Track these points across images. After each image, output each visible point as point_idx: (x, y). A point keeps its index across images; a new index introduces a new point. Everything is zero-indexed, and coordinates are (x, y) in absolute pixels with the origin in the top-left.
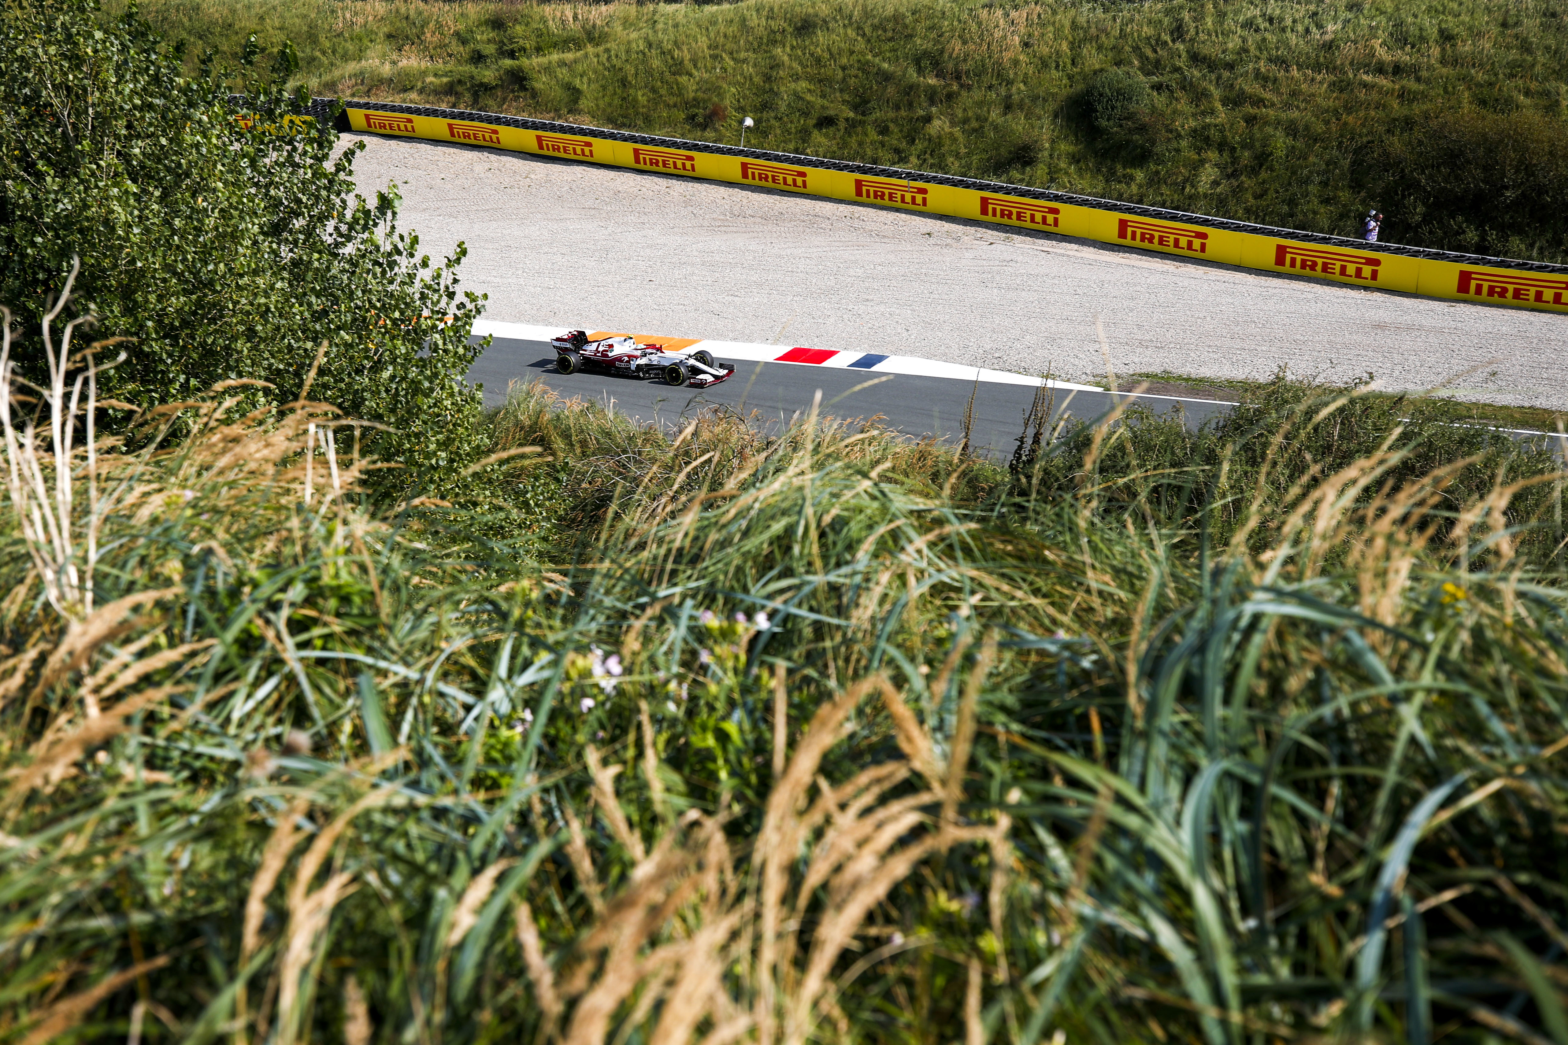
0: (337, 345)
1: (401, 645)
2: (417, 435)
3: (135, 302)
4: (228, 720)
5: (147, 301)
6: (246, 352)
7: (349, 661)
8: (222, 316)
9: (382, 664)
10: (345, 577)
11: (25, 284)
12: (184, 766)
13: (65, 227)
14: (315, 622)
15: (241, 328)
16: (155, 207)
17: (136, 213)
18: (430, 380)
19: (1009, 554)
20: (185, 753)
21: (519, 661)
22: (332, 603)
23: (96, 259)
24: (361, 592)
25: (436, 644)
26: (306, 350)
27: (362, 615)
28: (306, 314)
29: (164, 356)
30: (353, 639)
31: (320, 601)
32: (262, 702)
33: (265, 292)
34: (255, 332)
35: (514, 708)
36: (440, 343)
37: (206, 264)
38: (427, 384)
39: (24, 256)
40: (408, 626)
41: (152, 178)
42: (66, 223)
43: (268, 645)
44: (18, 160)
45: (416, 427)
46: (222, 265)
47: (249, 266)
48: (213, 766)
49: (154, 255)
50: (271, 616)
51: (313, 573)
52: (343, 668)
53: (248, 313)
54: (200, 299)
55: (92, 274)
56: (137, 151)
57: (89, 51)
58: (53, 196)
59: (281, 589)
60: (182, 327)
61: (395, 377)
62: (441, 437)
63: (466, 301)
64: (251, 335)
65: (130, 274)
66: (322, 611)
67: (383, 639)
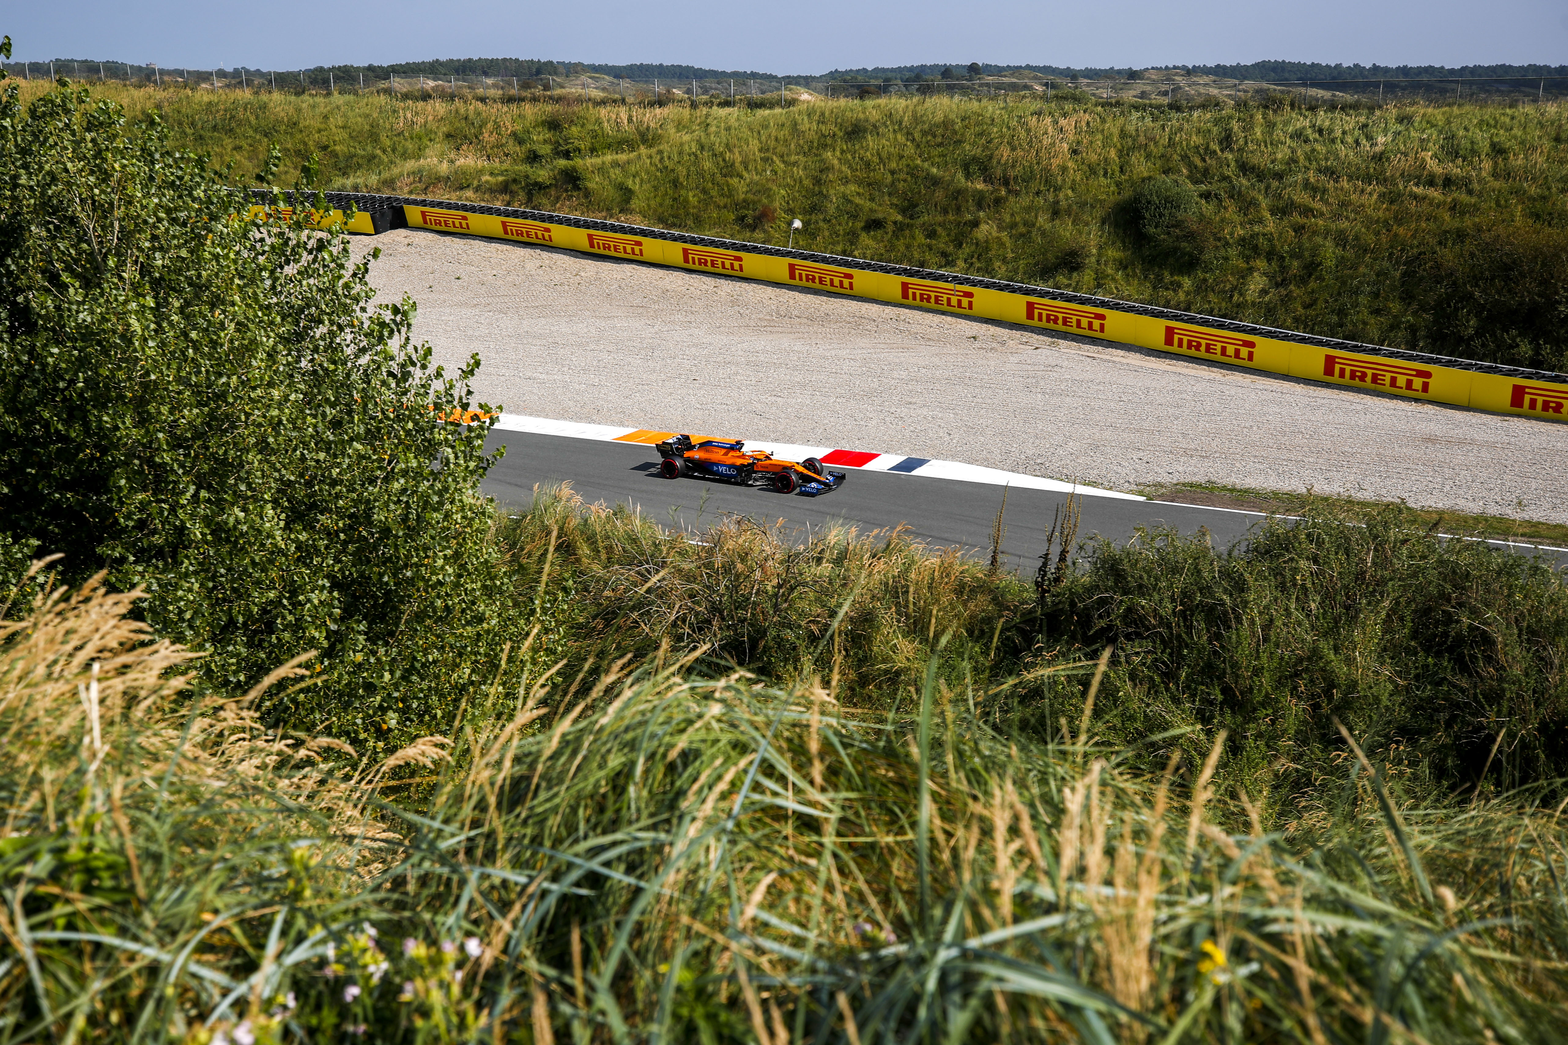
0: (350, 457)
1: (157, 921)
2: (426, 549)
3: (149, 414)
5: (160, 413)
6: (256, 463)
7: (98, 944)
8: (236, 428)
9: (131, 946)
11: (44, 392)
13: (83, 338)
14: (57, 899)
15: (252, 440)
16: (175, 318)
17: (153, 326)
18: (440, 494)
21: (293, 934)
22: (78, 878)
23: (111, 371)
24: (114, 865)
25: (201, 918)
26: (318, 461)
28: (321, 426)
29: (176, 466)
30: (101, 917)
31: (66, 876)
33: (280, 403)
34: (268, 444)
35: (277, 992)
37: (220, 375)
38: (436, 498)
39: (45, 365)
41: (174, 289)
42: (86, 334)
44: (43, 272)
45: (426, 539)
46: (235, 378)
47: (262, 379)
49: (168, 368)
50: (7, 894)
52: (87, 950)
53: (260, 425)
54: (213, 411)
55: (106, 386)
56: (159, 263)
57: (117, 166)
58: (74, 307)
59: (23, 862)
60: (193, 438)
61: (405, 490)
62: (449, 552)
63: (479, 411)
64: (263, 446)
65: (145, 386)
66: (66, 887)
67: (137, 915)
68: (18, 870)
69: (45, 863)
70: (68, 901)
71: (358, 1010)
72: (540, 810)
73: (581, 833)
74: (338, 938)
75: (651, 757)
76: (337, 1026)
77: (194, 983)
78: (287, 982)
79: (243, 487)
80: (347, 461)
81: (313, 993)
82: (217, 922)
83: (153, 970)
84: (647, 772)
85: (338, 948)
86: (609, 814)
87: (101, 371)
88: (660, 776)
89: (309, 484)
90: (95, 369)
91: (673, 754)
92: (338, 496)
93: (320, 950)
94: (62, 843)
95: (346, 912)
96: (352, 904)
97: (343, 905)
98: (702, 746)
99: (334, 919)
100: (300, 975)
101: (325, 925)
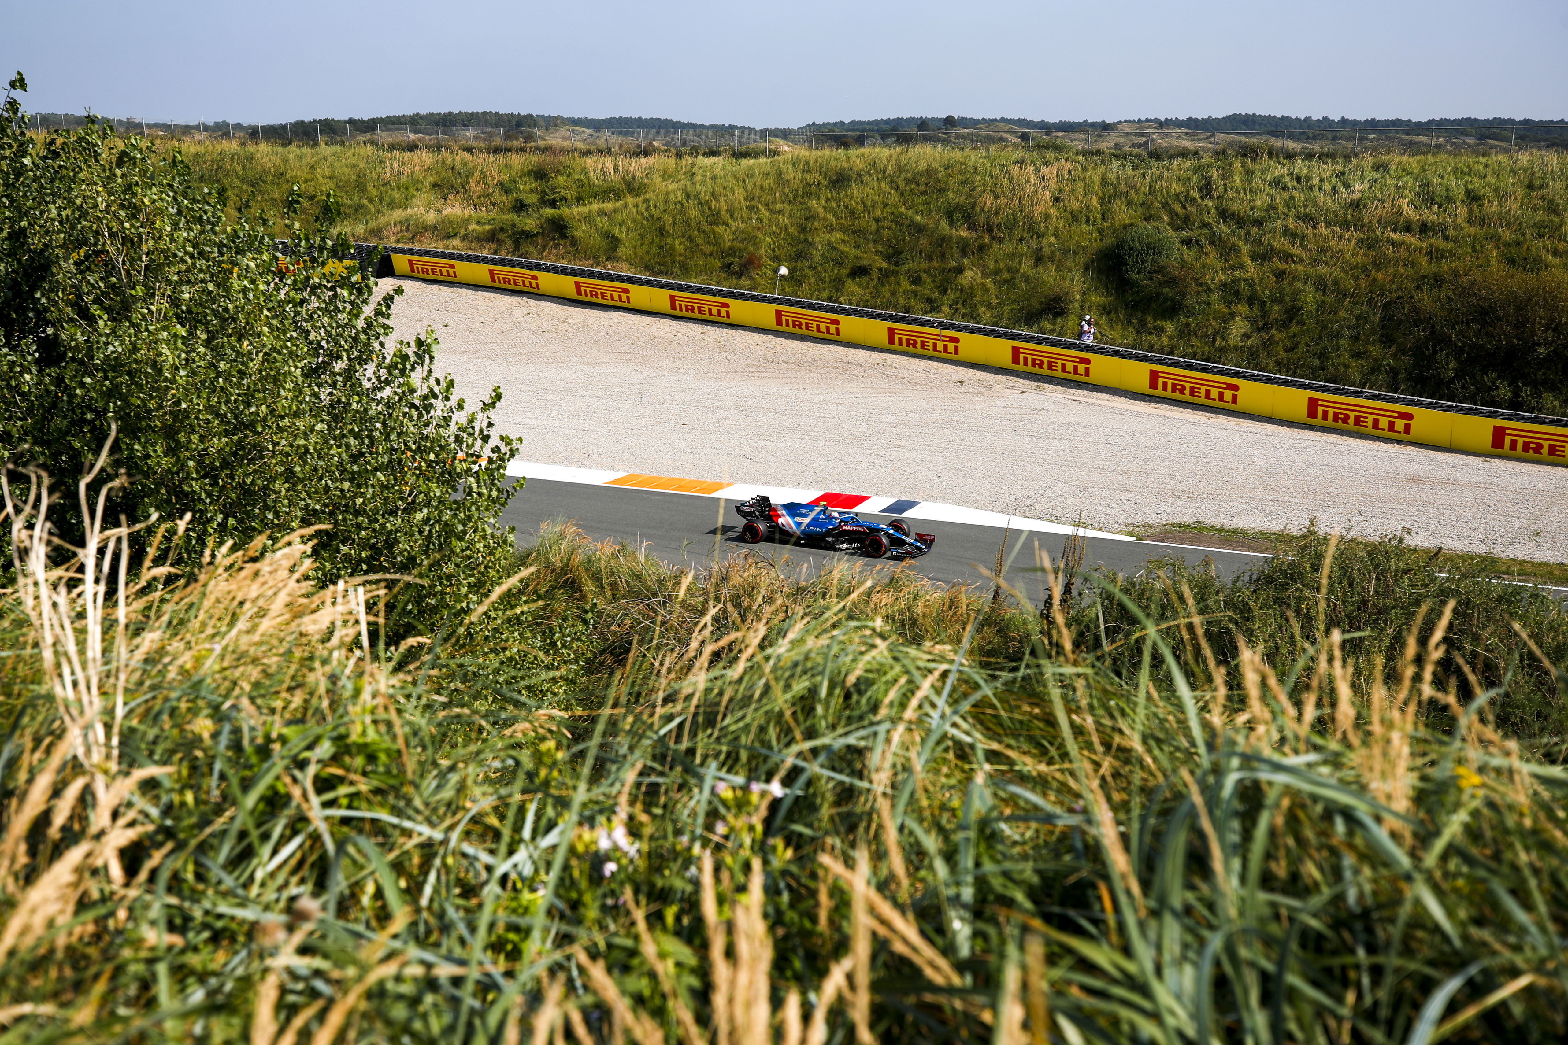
0: (373, 486)
1: (427, 804)
2: (449, 577)
3: (178, 442)
4: (251, 878)
5: (190, 441)
6: (283, 492)
7: (373, 821)
8: (262, 457)
9: (407, 824)
10: (372, 735)
11: (73, 423)
12: (205, 926)
13: (114, 369)
14: (341, 780)
15: (280, 469)
16: (202, 350)
17: (183, 355)
18: (463, 522)
19: (1036, 717)
20: (207, 913)
21: (543, 822)
22: (359, 761)
23: (142, 400)
24: (388, 752)
25: (461, 803)
26: (342, 491)
27: (388, 772)
28: (344, 456)
29: (204, 496)
30: (379, 798)
31: (347, 760)
32: (285, 862)
33: (306, 433)
34: (293, 473)
35: (536, 871)
36: (475, 486)
37: (248, 405)
38: (460, 527)
39: (72, 396)
40: (434, 784)
41: (200, 322)
42: (114, 365)
43: (294, 804)
44: (73, 305)
45: (448, 568)
46: (264, 407)
47: (290, 407)
48: (234, 926)
49: (199, 397)
50: (297, 773)
51: (342, 730)
52: (367, 827)
53: (287, 455)
54: (240, 440)
55: (137, 415)
56: (187, 296)
57: (146, 201)
58: (104, 339)
59: (310, 747)
60: (222, 467)
61: (429, 519)
62: (472, 580)
63: (499, 443)
64: (289, 475)
65: (174, 415)
66: (349, 770)
68: (305, 754)
70: (352, 783)
72: (732, 729)
75: (833, 682)
79: (270, 516)
80: (371, 490)
82: (476, 809)
83: (429, 847)
87: (133, 400)
88: (841, 701)
89: (332, 514)
90: (125, 398)
91: (851, 679)
92: (359, 527)
98: (875, 675)
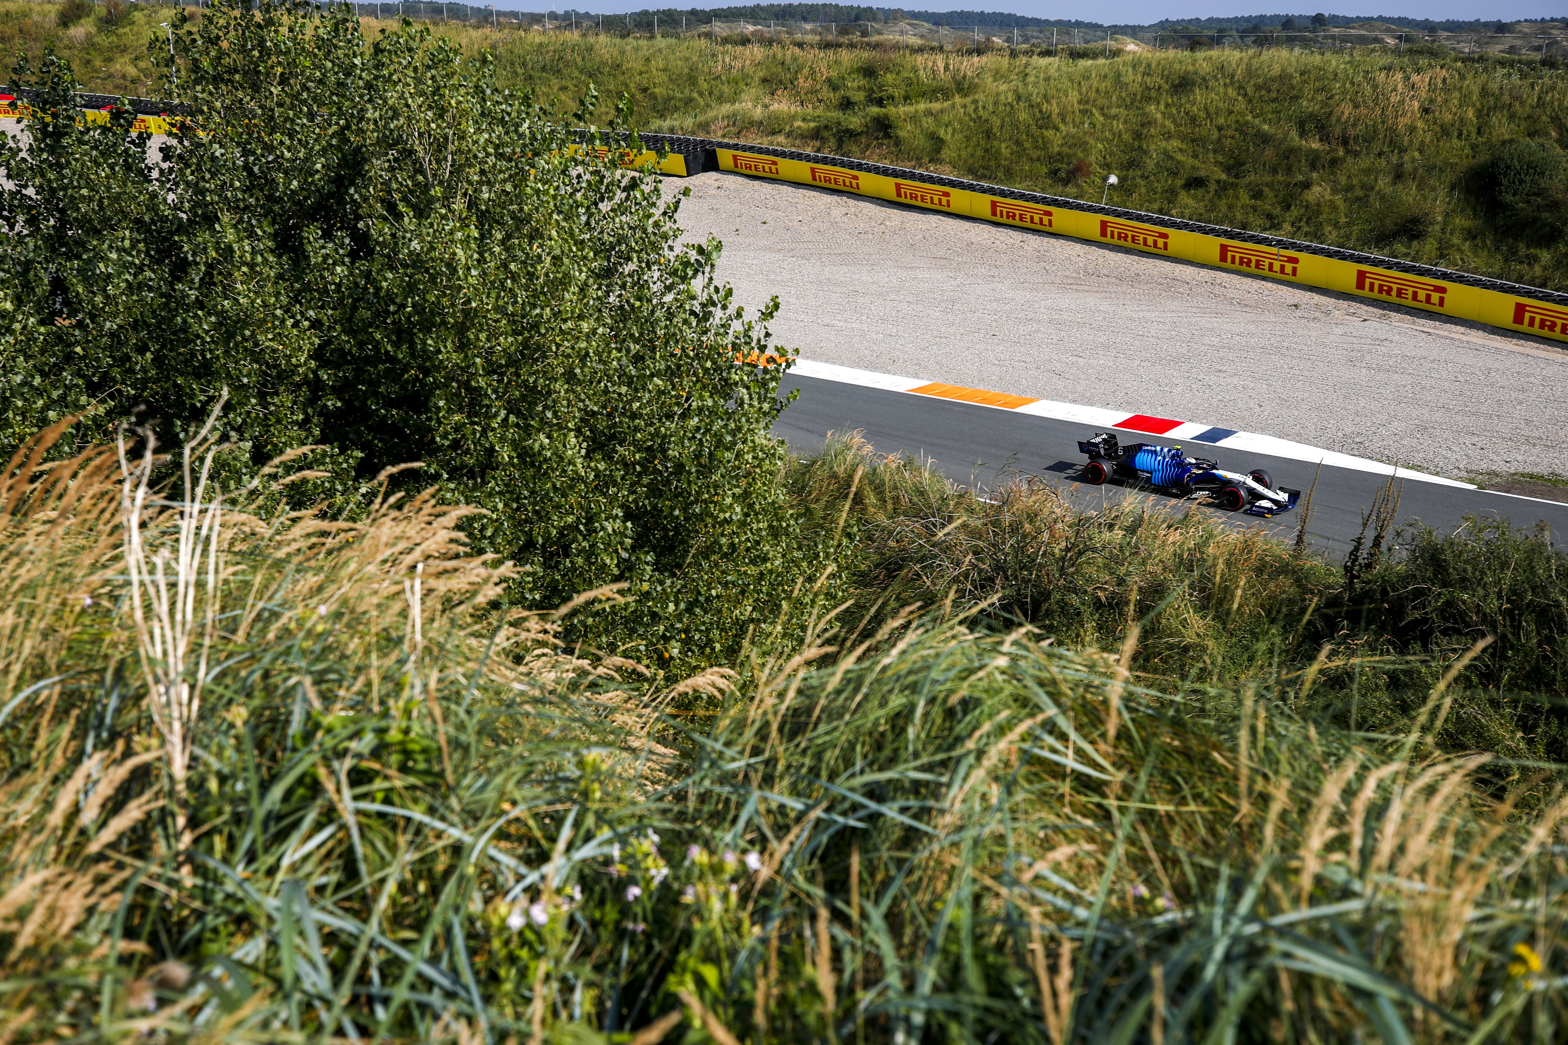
0: (650, 391)
2: (715, 487)
3: (467, 339)
4: (278, 864)
5: (478, 339)
6: (563, 393)
8: (547, 357)
9: (439, 825)
11: (377, 314)
14: (377, 774)
15: (561, 370)
16: (497, 249)
17: (476, 256)
18: (733, 433)
21: (582, 832)
22: (396, 758)
23: (437, 297)
24: (428, 749)
26: (620, 394)
28: (624, 360)
29: (489, 391)
30: (414, 795)
31: (386, 754)
32: (316, 849)
33: (588, 336)
34: (575, 375)
36: (745, 397)
37: (534, 306)
38: (729, 438)
39: (378, 289)
41: (498, 222)
42: (417, 262)
43: (328, 794)
44: (382, 201)
45: (715, 477)
46: (548, 310)
47: (574, 310)
48: (255, 911)
49: (488, 297)
50: (335, 764)
52: (401, 824)
53: (568, 356)
54: (526, 340)
55: (432, 311)
56: (486, 196)
57: (453, 102)
58: (408, 235)
59: (351, 738)
60: (507, 366)
61: (700, 427)
62: (737, 491)
63: (776, 355)
64: (570, 376)
65: (466, 313)
66: (385, 765)
67: (445, 798)
68: (346, 744)
69: (368, 741)
70: (386, 778)
71: (638, 910)
72: (820, 741)
73: (858, 767)
74: (623, 839)
75: (932, 701)
76: (617, 923)
77: (491, 866)
78: (575, 875)
79: (549, 414)
80: (647, 395)
81: (597, 889)
82: (515, 813)
83: (457, 850)
84: (926, 715)
85: (623, 849)
86: (887, 752)
87: (428, 297)
88: (939, 721)
89: (610, 415)
90: (423, 295)
91: (954, 700)
92: (637, 429)
93: (606, 850)
94: (383, 724)
95: (633, 816)
96: (638, 811)
97: (629, 810)
98: (984, 696)
99: (621, 821)
100: (587, 871)
101: (612, 827)
